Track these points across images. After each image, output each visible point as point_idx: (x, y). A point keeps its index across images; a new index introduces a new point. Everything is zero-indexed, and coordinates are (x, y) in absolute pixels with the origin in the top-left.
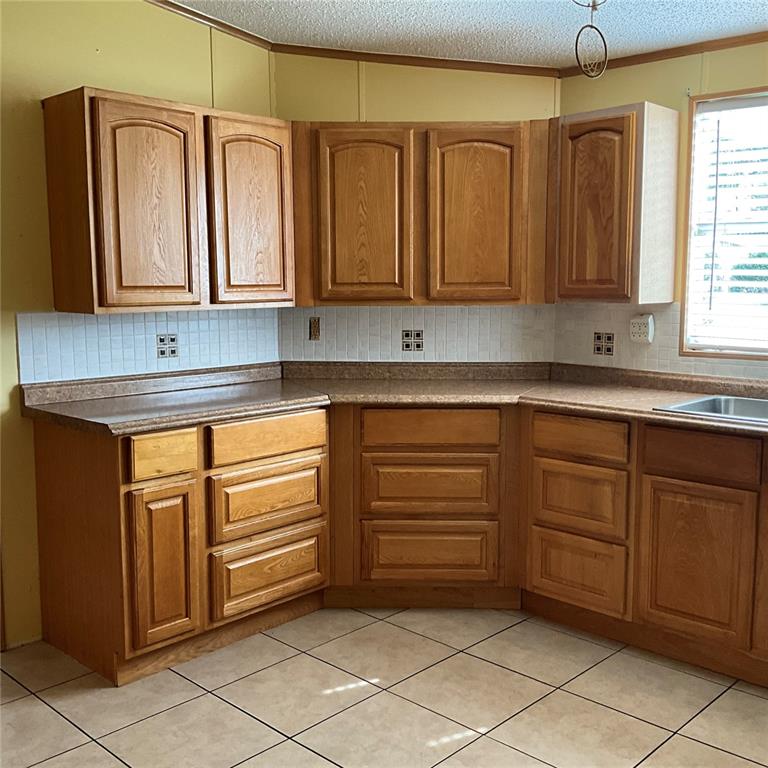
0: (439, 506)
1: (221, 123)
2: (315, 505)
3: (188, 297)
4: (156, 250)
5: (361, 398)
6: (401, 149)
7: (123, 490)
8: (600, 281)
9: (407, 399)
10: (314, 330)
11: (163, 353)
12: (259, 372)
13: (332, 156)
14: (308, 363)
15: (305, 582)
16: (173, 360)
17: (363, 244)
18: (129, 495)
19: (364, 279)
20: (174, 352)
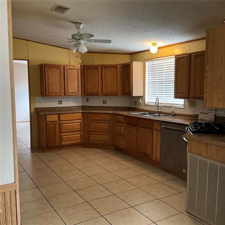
0: (100, 130)
1: (66, 67)
2: (80, 129)
3: (60, 94)
4: (55, 87)
5: (87, 111)
6: (98, 69)
7: (45, 123)
8: (128, 92)
10: (88, 100)
11: (59, 103)
13: (87, 71)
15: (78, 142)
16: (61, 105)
19: (92, 91)
20: (61, 103)
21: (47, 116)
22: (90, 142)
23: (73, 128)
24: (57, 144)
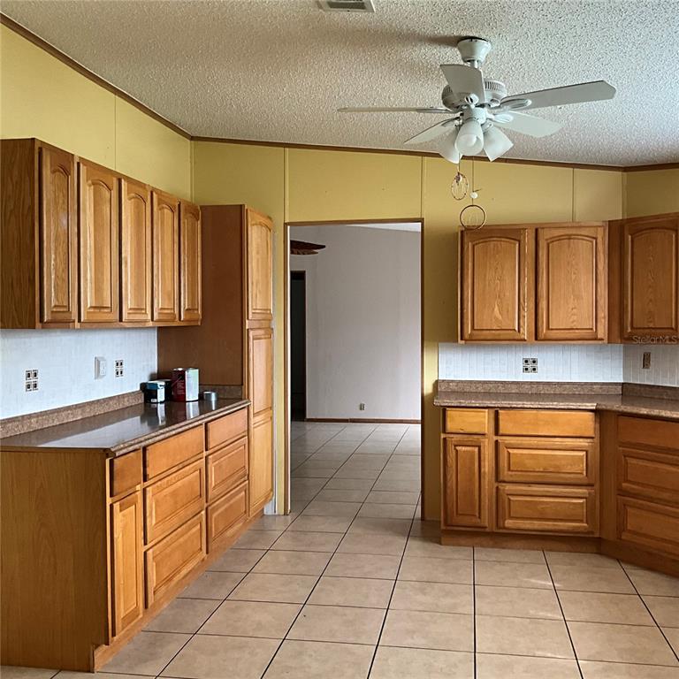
0: (665, 495)
2: (584, 476)
3: (520, 336)
4: (496, 310)
7: (443, 436)
9: (644, 411)
10: (646, 361)
11: (527, 369)
12: (601, 388)
13: (632, 241)
14: (640, 385)
15: (574, 527)
16: (533, 374)
17: (651, 300)
18: (445, 439)
19: (651, 325)
20: (534, 369)
21: (450, 413)
22: (623, 537)
23: (552, 470)
24: (486, 521)
